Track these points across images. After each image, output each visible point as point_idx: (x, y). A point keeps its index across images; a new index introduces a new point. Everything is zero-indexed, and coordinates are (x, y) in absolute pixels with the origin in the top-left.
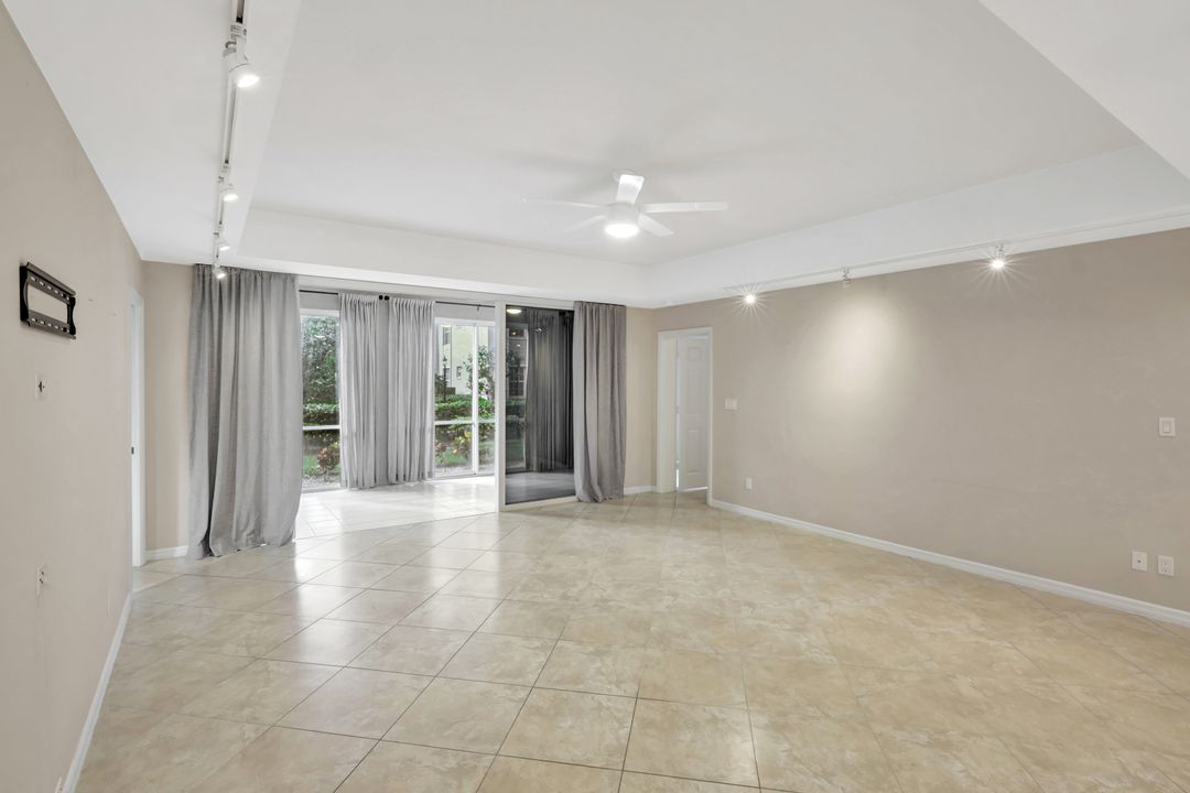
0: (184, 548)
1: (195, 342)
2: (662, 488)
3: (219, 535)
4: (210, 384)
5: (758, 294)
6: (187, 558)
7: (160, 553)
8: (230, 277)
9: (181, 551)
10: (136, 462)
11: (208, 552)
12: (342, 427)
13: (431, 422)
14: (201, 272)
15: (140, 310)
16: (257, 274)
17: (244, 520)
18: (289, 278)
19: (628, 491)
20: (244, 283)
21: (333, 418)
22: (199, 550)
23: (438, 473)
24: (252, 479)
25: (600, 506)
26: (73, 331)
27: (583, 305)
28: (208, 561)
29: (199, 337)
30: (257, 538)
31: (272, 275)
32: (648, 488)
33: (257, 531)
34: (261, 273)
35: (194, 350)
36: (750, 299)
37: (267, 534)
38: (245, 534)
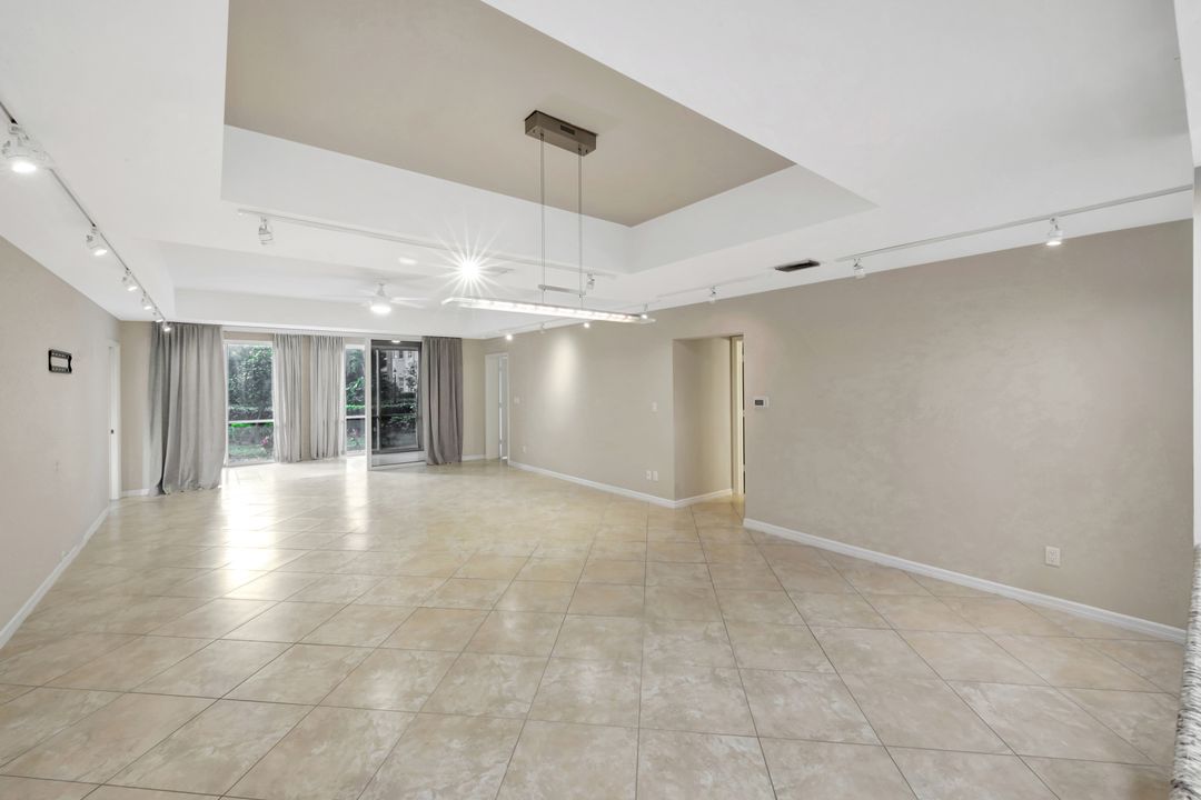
0: (147, 490)
1: (153, 367)
2: (489, 456)
3: (169, 482)
4: (163, 392)
5: (514, 335)
6: (148, 495)
7: (131, 493)
8: (176, 329)
9: (145, 492)
10: (115, 440)
11: (161, 491)
12: (275, 421)
13: (343, 417)
14: (156, 327)
15: (117, 349)
16: (194, 326)
17: (186, 474)
18: (217, 327)
19: (464, 458)
20: (183, 332)
21: (269, 415)
22: (156, 491)
23: (348, 453)
24: (192, 449)
25: (439, 467)
26: (70, 370)
27: (428, 339)
28: (161, 496)
29: (157, 365)
30: (196, 485)
31: (204, 326)
32: (482, 457)
33: (196, 481)
34: (197, 325)
35: (153, 372)
36: (509, 338)
37: (202, 482)
38: (187, 483)
